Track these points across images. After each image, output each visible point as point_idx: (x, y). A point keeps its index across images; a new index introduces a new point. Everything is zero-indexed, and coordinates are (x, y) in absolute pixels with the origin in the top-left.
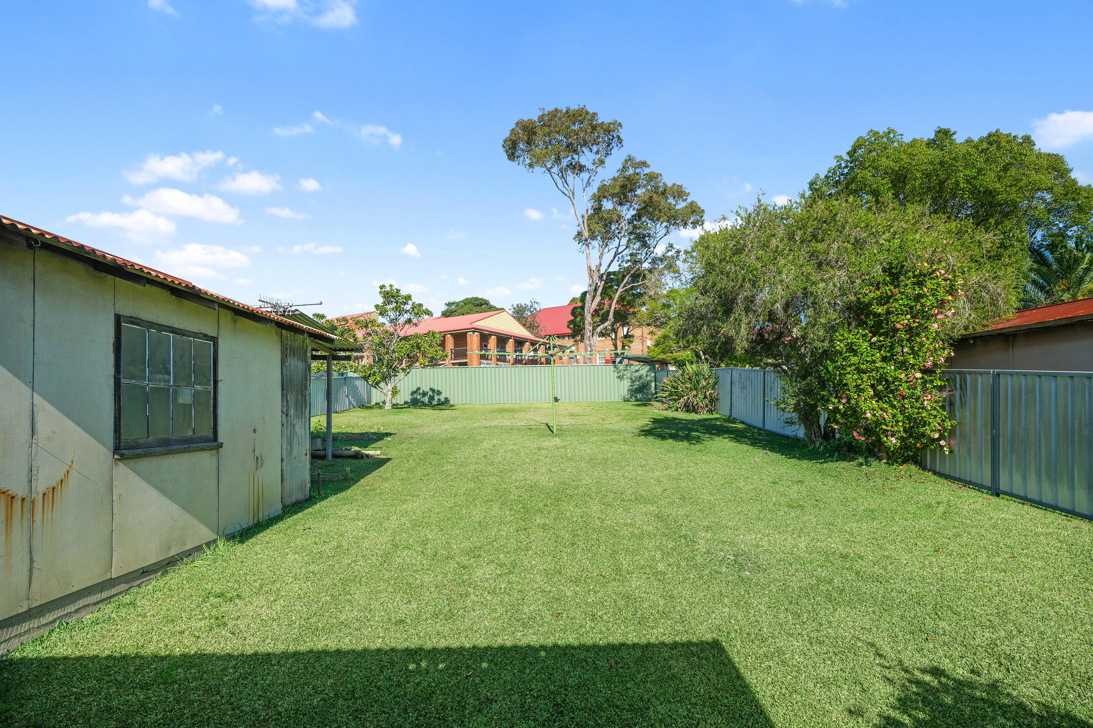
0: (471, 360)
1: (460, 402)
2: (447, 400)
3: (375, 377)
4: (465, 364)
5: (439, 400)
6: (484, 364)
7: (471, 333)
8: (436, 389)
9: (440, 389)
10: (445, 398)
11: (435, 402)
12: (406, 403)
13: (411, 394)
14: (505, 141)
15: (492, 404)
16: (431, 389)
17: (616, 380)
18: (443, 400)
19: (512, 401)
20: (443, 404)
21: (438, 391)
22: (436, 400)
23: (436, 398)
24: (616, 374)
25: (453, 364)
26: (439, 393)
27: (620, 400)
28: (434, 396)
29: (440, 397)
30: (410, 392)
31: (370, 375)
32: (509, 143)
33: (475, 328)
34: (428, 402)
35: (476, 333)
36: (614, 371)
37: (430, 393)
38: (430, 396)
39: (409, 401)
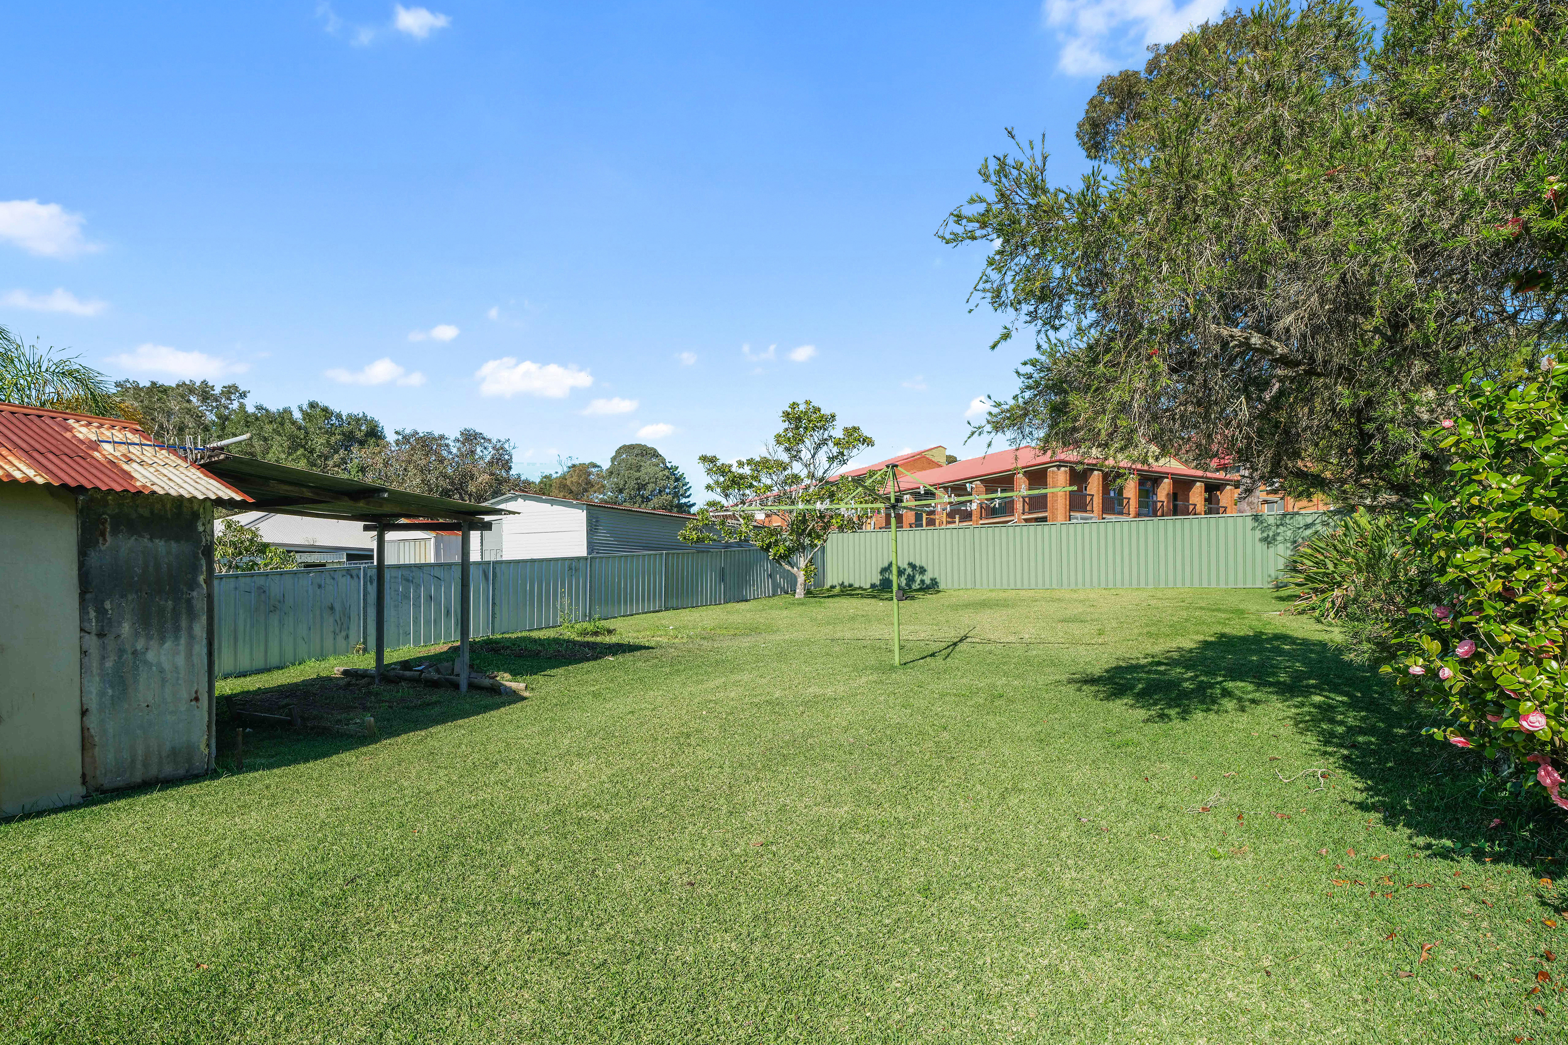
0: (1053, 513)
1: (956, 586)
2: (934, 583)
3: (777, 548)
4: (1044, 519)
5: (922, 581)
6: (1077, 518)
7: (1055, 469)
8: (918, 565)
9: (924, 564)
10: (931, 580)
11: (916, 586)
12: (873, 586)
13: (881, 573)
14: (1080, 126)
15: (1005, 590)
16: (910, 564)
17: (1260, 547)
18: (928, 582)
19: (1044, 585)
20: (928, 587)
21: (921, 568)
22: (918, 581)
23: (918, 578)
24: (1258, 534)
25: (1026, 520)
26: (923, 571)
27: (1266, 586)
28: (914, 576)
29: (925, 578)
30: (879, 570)
31: (769, 546)
32: (1087, 126)
33: (1059, 461)
34: (906, 585)
35: (1063, 469)
36: (1253, 529)
37: (909, 571)
38: (909, 575)
39: (878, 583)
